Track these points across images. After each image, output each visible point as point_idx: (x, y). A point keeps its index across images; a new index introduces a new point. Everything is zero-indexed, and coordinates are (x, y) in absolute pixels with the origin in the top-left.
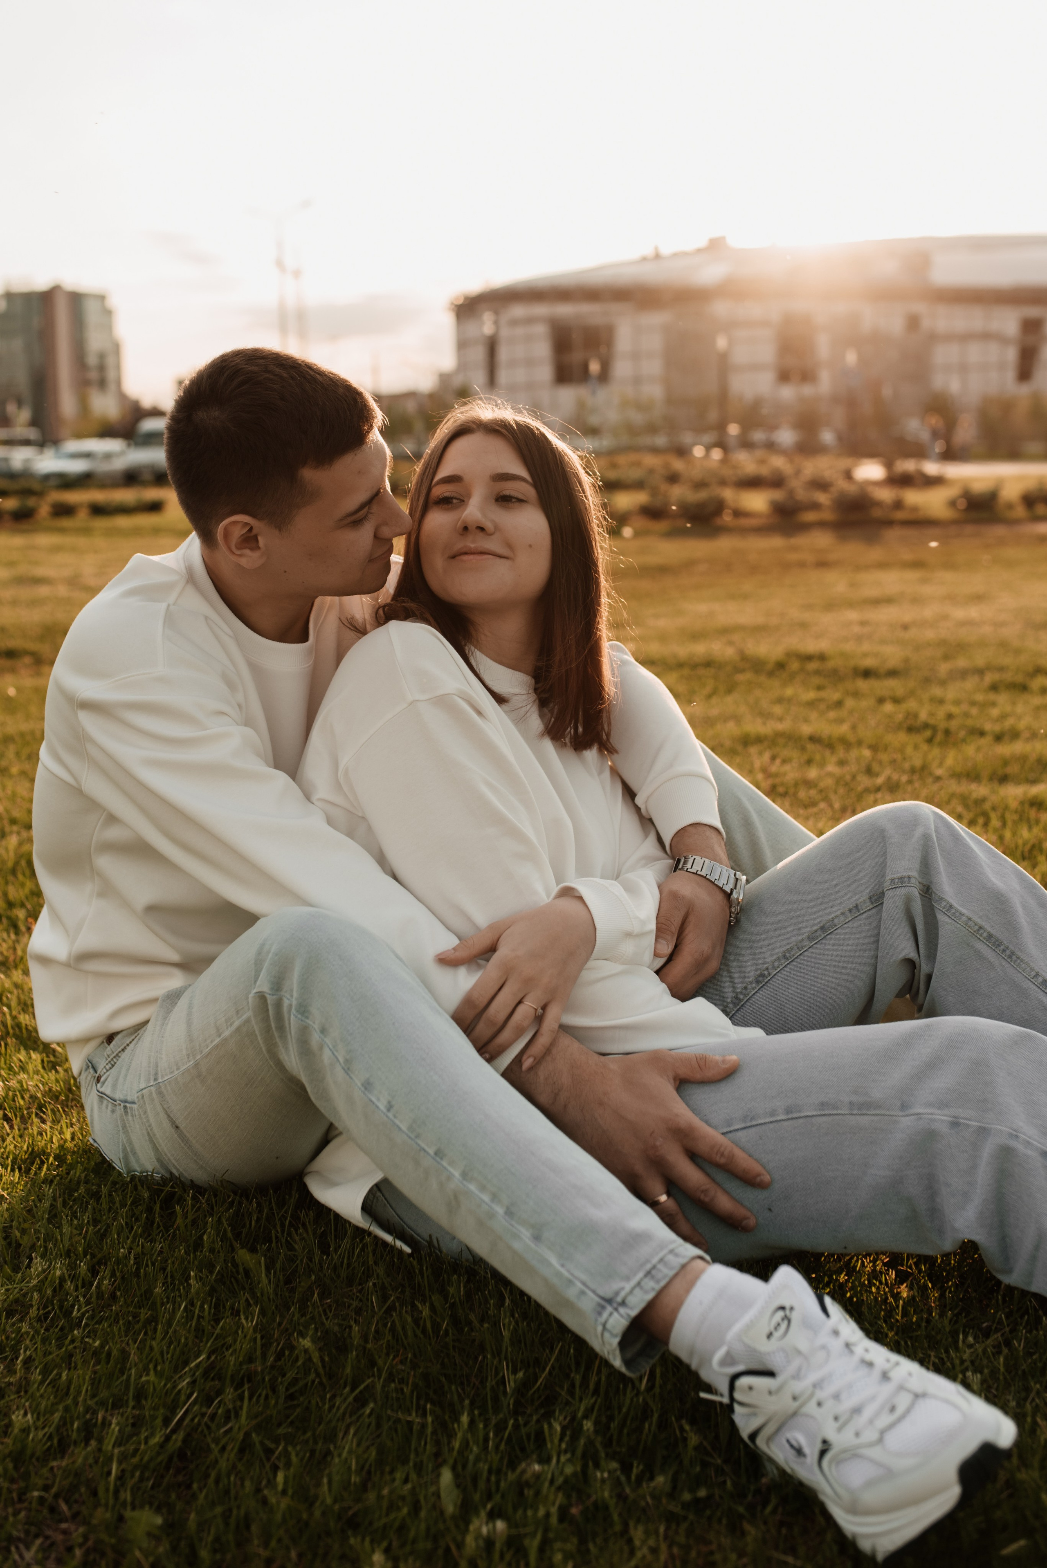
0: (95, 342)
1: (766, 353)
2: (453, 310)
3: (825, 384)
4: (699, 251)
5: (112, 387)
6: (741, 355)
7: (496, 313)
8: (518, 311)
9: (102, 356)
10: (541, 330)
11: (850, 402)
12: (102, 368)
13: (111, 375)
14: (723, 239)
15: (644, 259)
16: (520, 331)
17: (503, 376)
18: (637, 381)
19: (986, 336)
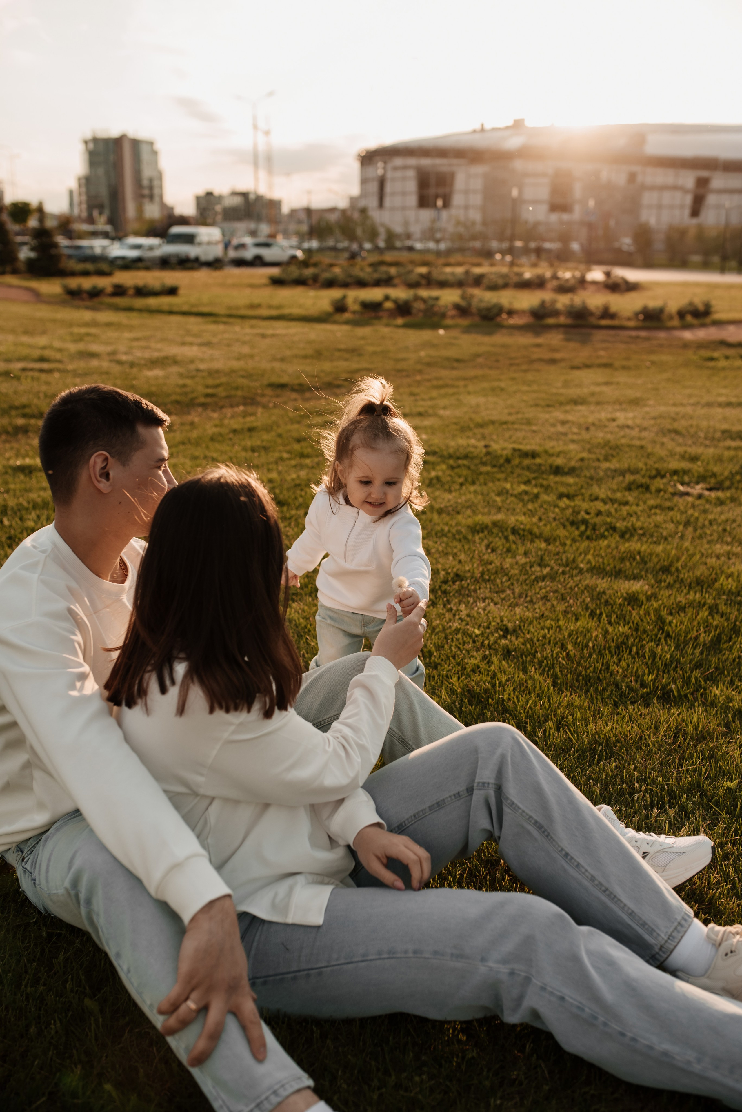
0: (147, 173)
1: (543, 193)
2: (359, 160)
3: (577, 214)
4: (507, 128)
5: (157, 199)
6: (529, 194)
7: (385, 163)
8: (398, 161)
9: (151, 180)
10: (411, 174)
11: (590, 226)
12: (151, 188)
13: (156, 191)
14: (522, 121)
15: (475, 131)
16: (399, 174)
17: (388, 202)
18: (467, 207)
19: (675, 188)
